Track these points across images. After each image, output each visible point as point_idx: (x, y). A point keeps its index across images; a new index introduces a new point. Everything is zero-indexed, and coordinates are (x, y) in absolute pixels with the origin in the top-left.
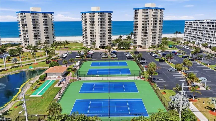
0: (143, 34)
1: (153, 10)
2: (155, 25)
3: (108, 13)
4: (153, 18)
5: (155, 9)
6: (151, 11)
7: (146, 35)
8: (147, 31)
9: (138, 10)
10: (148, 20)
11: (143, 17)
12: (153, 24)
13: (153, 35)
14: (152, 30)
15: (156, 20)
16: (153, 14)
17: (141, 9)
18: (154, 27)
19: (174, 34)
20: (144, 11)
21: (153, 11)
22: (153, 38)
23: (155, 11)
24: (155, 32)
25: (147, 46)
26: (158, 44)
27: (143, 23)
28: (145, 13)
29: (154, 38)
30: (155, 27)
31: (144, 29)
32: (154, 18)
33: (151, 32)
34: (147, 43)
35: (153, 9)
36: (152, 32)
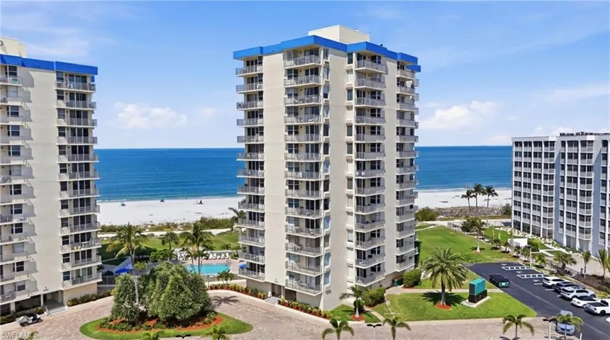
0: (293, 212)
1: (350, 61)
2: (369, 157)
3: (53, 76)
4: (353, 113)
5: (363, 50)
6: (337, 62)
7: (318, 221)
8: (323, 195)
9: (261, 58)
10: (322, 121)
11: (291, 102)
12: (358, 145)
13: (361, 220)
14: (354, 183)
15: (376, 122)
16: (354, 87)
17: (272, 50)
18: (368, 166)
19: (463, 196)
20: (291, 64)
21: (353, 66)
22: (361, 237)
23: (368, 66)
24: (375, 200)
25: (328, 292)
26: (397, 268)
27: (293, 139)
28: (302, 76)
29: (369, 237)
30: (373, 168)
31: (300, 177)
32: (360, 112)
33: (350, 197)
34: (327, 274)
35: (350, 55)
36: (354, 200)
